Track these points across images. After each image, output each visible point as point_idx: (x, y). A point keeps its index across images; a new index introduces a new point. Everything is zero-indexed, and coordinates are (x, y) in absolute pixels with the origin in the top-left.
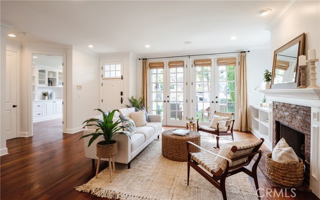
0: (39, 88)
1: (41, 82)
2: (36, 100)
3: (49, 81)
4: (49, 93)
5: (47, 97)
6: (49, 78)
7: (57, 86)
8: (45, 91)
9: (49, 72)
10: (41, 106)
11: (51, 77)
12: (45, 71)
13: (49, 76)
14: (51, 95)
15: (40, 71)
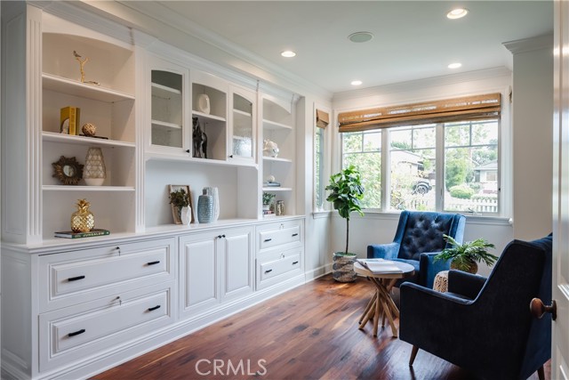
0: (156, 165)
1: (161, 136)
2: (141, 229)
3: (197, 135)
4: (197, 193)
5: (186, 213)
6: (195, 120)
7: (228, 162)
8: (179, 180)
9: (200, 90)
10: (163, 265)
11: (206, 113)
12: (180, 77)
13: (195, 107)
14: (204, 201)
15: (158, 76)
